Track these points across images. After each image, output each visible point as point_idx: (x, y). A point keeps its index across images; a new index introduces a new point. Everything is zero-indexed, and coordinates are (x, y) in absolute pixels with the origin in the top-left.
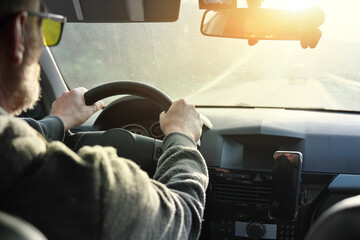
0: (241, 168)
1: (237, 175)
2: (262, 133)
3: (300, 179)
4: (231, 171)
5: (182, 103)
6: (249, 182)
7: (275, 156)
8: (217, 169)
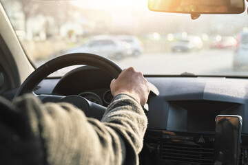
0: (185, 131)
1: (183, 137)
2: (204, 98)
3: (240, 141)
4: (177, 133)
5: (131, 70)
6: (193, 143)
7: (217, 120)
8: (164, 132)
